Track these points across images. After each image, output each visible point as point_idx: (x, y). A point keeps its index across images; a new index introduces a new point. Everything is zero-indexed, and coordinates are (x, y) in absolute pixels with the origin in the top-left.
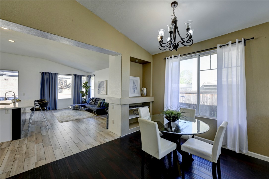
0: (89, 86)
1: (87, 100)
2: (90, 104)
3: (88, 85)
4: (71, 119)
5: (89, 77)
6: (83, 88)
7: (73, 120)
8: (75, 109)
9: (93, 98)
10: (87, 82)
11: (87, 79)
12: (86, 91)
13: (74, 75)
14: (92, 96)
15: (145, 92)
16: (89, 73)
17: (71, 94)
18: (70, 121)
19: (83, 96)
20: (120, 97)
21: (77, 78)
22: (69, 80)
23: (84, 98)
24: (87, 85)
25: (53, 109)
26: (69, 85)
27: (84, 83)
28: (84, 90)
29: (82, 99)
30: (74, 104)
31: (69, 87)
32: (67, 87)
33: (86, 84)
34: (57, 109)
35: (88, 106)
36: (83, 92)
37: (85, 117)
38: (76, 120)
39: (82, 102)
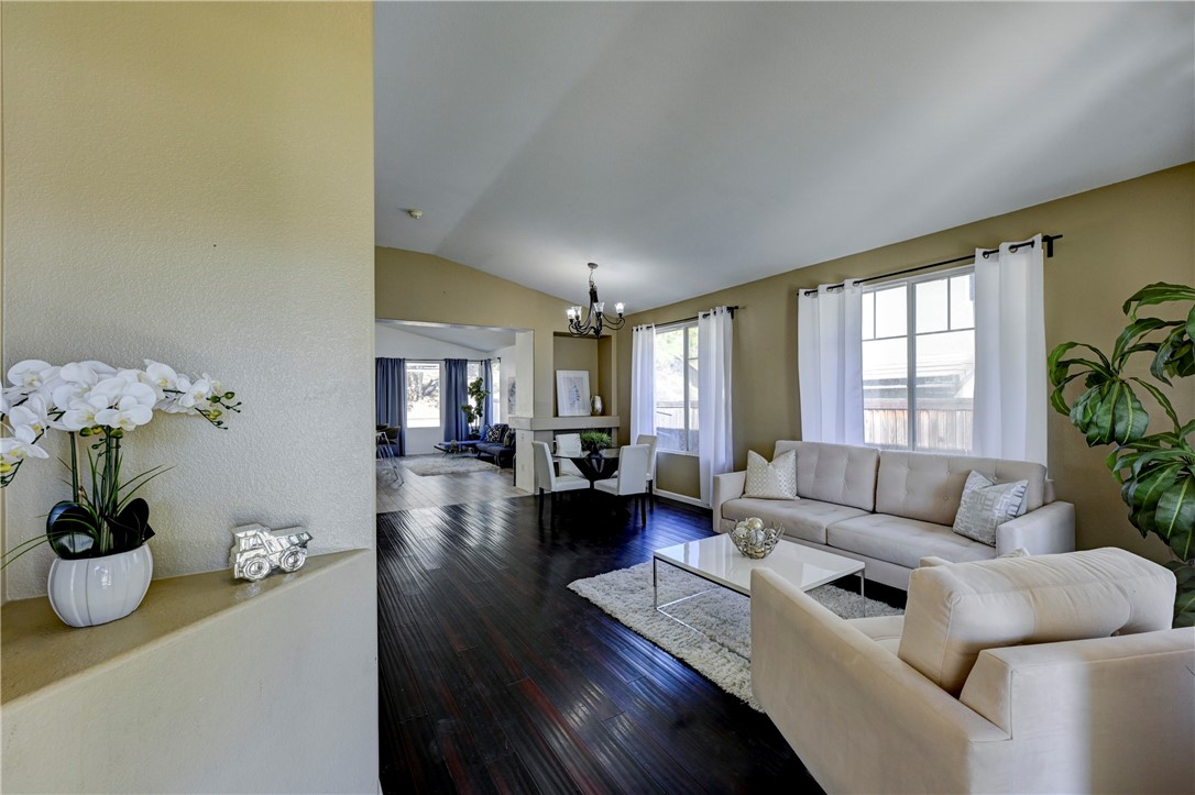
0: (487, 392)
1: (481, 431)
2: (486, 442)
3: (483, 388)
4: (442, 471)
5: (487, 364)
6: (469, 396)
7: (446, 474)
8: (450, 451)
9: (496, 426)
10: (481, 379)
11: (481, 371)
12: (479, 404)
13: (446, 360)
14: (496, 420)
15: (598, 405)
16: (486, 352)
17: (438, 416)
18: (439, 474)
19: (471, 420)
20: (532, 416)
21: (455, 367)
22: (432, 374)
23: (473, 424)
24: (481, 390)
25: (396, 455)
26: (430, 385)
27: (471, 384)
28: (472, 402)
29: (467, 428)
30: (446, 440)
31: (429, 394)
32: (424, 395)
33: (477, 385)
34: (407, 453)
35: (480, 445)
36: (470, 408)
37: (472, 468)
38: (452, 473)
39: (469, 437)
